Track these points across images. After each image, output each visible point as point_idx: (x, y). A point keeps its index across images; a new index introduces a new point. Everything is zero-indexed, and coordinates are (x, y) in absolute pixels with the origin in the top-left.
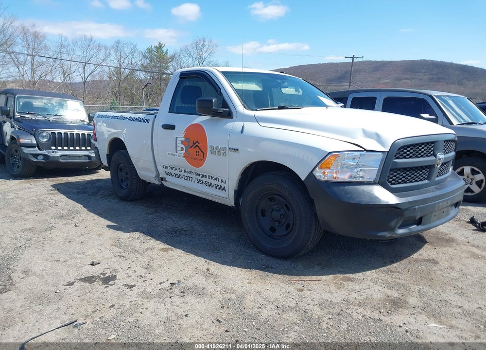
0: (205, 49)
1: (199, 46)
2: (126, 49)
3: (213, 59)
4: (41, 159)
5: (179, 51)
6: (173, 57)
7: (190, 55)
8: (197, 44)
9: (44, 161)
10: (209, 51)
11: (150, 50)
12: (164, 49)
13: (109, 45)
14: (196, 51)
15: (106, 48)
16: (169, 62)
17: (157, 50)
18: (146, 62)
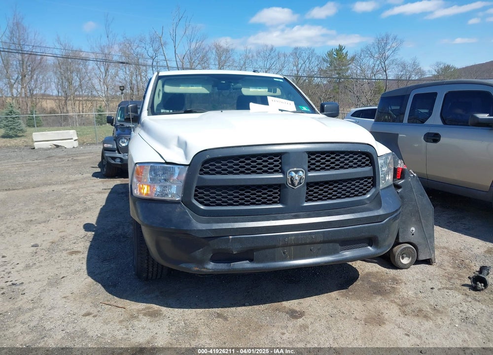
0: (388, 47)
1: (382, 44)
2: (304, 54)
3: (397, 57)
4: (118, 161)
5: (360, 52)
6: (353, 59)
7: (372, 56)
8: (379, 42)
9: (120, 163)
10: (393, 49)
11: (330, 54)
12: (344, 51)
13: (288, 52)
14: (377, 50)
15: (285, 55)
16: (349, 64)
17: (337, 53)
18: (325, 66)
